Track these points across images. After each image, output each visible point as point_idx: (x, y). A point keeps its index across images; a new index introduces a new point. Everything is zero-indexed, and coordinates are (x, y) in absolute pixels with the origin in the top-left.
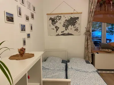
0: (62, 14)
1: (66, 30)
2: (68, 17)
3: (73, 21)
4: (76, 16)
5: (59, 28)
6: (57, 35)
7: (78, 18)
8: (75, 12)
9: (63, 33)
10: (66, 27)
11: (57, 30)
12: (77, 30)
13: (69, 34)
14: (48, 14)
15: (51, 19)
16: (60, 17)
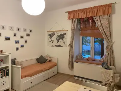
0: (55, 31)
1: (58, 43)
2: (59, 34)
3: (62, 36)
4: (64, 33)
5: (53, 41)
6: (52, 46)
7: (65, 34)
8: (63, 30)
9: (56, 45)
10: (58, 40)
11: (52, 42)
12: (64, 43)
13: (59, 46)
14: (48, 32)
15: (49, 35)
16: (55, 33)
